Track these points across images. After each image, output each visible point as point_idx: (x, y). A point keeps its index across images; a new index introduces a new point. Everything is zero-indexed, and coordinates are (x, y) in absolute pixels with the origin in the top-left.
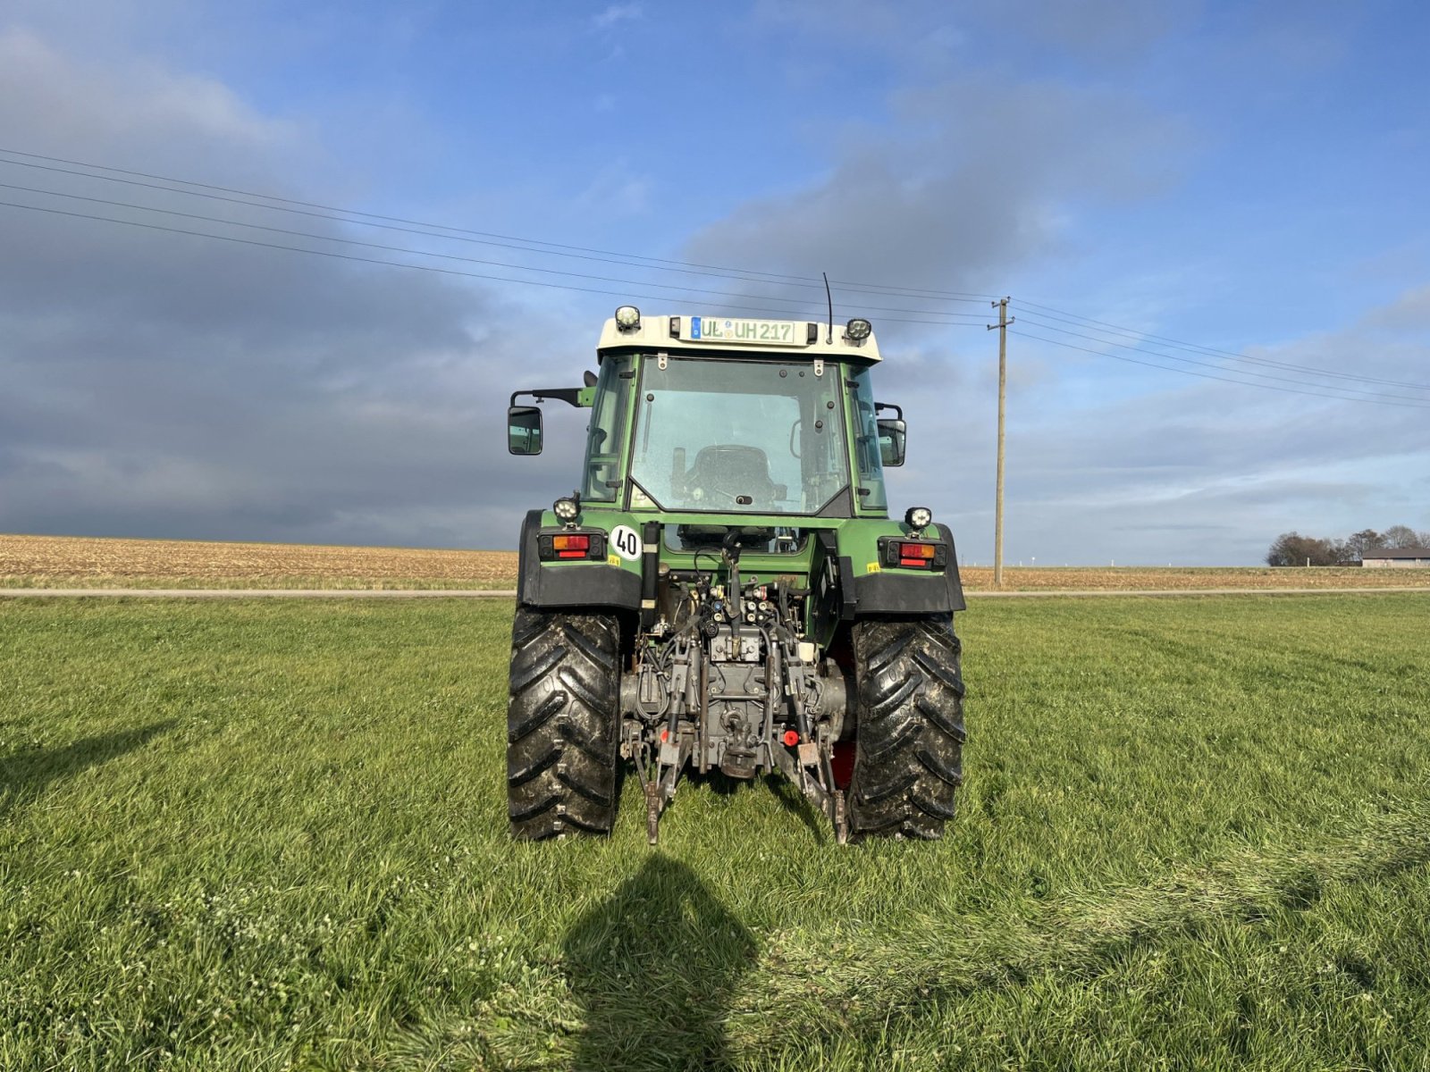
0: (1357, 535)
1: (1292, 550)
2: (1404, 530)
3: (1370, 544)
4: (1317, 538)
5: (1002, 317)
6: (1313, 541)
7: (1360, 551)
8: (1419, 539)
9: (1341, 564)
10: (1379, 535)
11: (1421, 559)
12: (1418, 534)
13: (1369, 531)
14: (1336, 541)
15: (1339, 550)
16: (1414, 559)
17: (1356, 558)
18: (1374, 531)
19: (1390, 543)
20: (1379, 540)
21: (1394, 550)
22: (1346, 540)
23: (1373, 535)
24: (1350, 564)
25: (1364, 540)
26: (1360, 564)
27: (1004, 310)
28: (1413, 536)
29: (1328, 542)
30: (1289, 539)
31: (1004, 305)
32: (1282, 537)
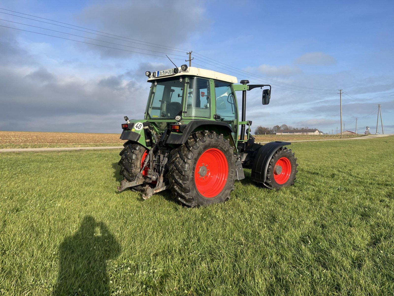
0: (275, 126)
1: (260, 131)
2: (285, 125)
3: (278, 129)
4: (266, 127)
5: (190, 57)
6: (265, 128)
7: (275, 131)
8: (288, 127)
9: (271, 134)
10: (279, 127)
11: (289, 132)
12: (288, 126)
13: (277, 125)
14: (270, 128)
15: (270, 130)
16: (288, 132)
17: (274, 132)
18: (278, 125)
19: (282, 129)
20: (280, 128)
21: (283, 130)
22: (272, 128)
23: (278, 126)
24: (273, 134)
25: (276, 128)
26: (275, 134)
27: (190, 55)
28: (287, 127)
29: (268, 128)
30: (260, 128)
31: (190, 54)
32: (258, 127)
